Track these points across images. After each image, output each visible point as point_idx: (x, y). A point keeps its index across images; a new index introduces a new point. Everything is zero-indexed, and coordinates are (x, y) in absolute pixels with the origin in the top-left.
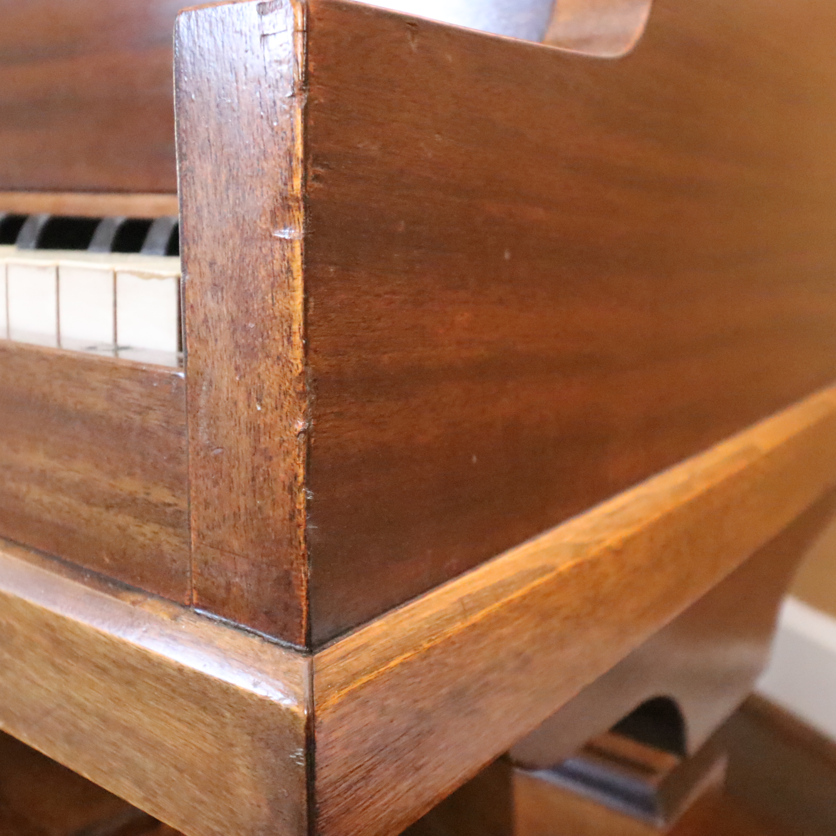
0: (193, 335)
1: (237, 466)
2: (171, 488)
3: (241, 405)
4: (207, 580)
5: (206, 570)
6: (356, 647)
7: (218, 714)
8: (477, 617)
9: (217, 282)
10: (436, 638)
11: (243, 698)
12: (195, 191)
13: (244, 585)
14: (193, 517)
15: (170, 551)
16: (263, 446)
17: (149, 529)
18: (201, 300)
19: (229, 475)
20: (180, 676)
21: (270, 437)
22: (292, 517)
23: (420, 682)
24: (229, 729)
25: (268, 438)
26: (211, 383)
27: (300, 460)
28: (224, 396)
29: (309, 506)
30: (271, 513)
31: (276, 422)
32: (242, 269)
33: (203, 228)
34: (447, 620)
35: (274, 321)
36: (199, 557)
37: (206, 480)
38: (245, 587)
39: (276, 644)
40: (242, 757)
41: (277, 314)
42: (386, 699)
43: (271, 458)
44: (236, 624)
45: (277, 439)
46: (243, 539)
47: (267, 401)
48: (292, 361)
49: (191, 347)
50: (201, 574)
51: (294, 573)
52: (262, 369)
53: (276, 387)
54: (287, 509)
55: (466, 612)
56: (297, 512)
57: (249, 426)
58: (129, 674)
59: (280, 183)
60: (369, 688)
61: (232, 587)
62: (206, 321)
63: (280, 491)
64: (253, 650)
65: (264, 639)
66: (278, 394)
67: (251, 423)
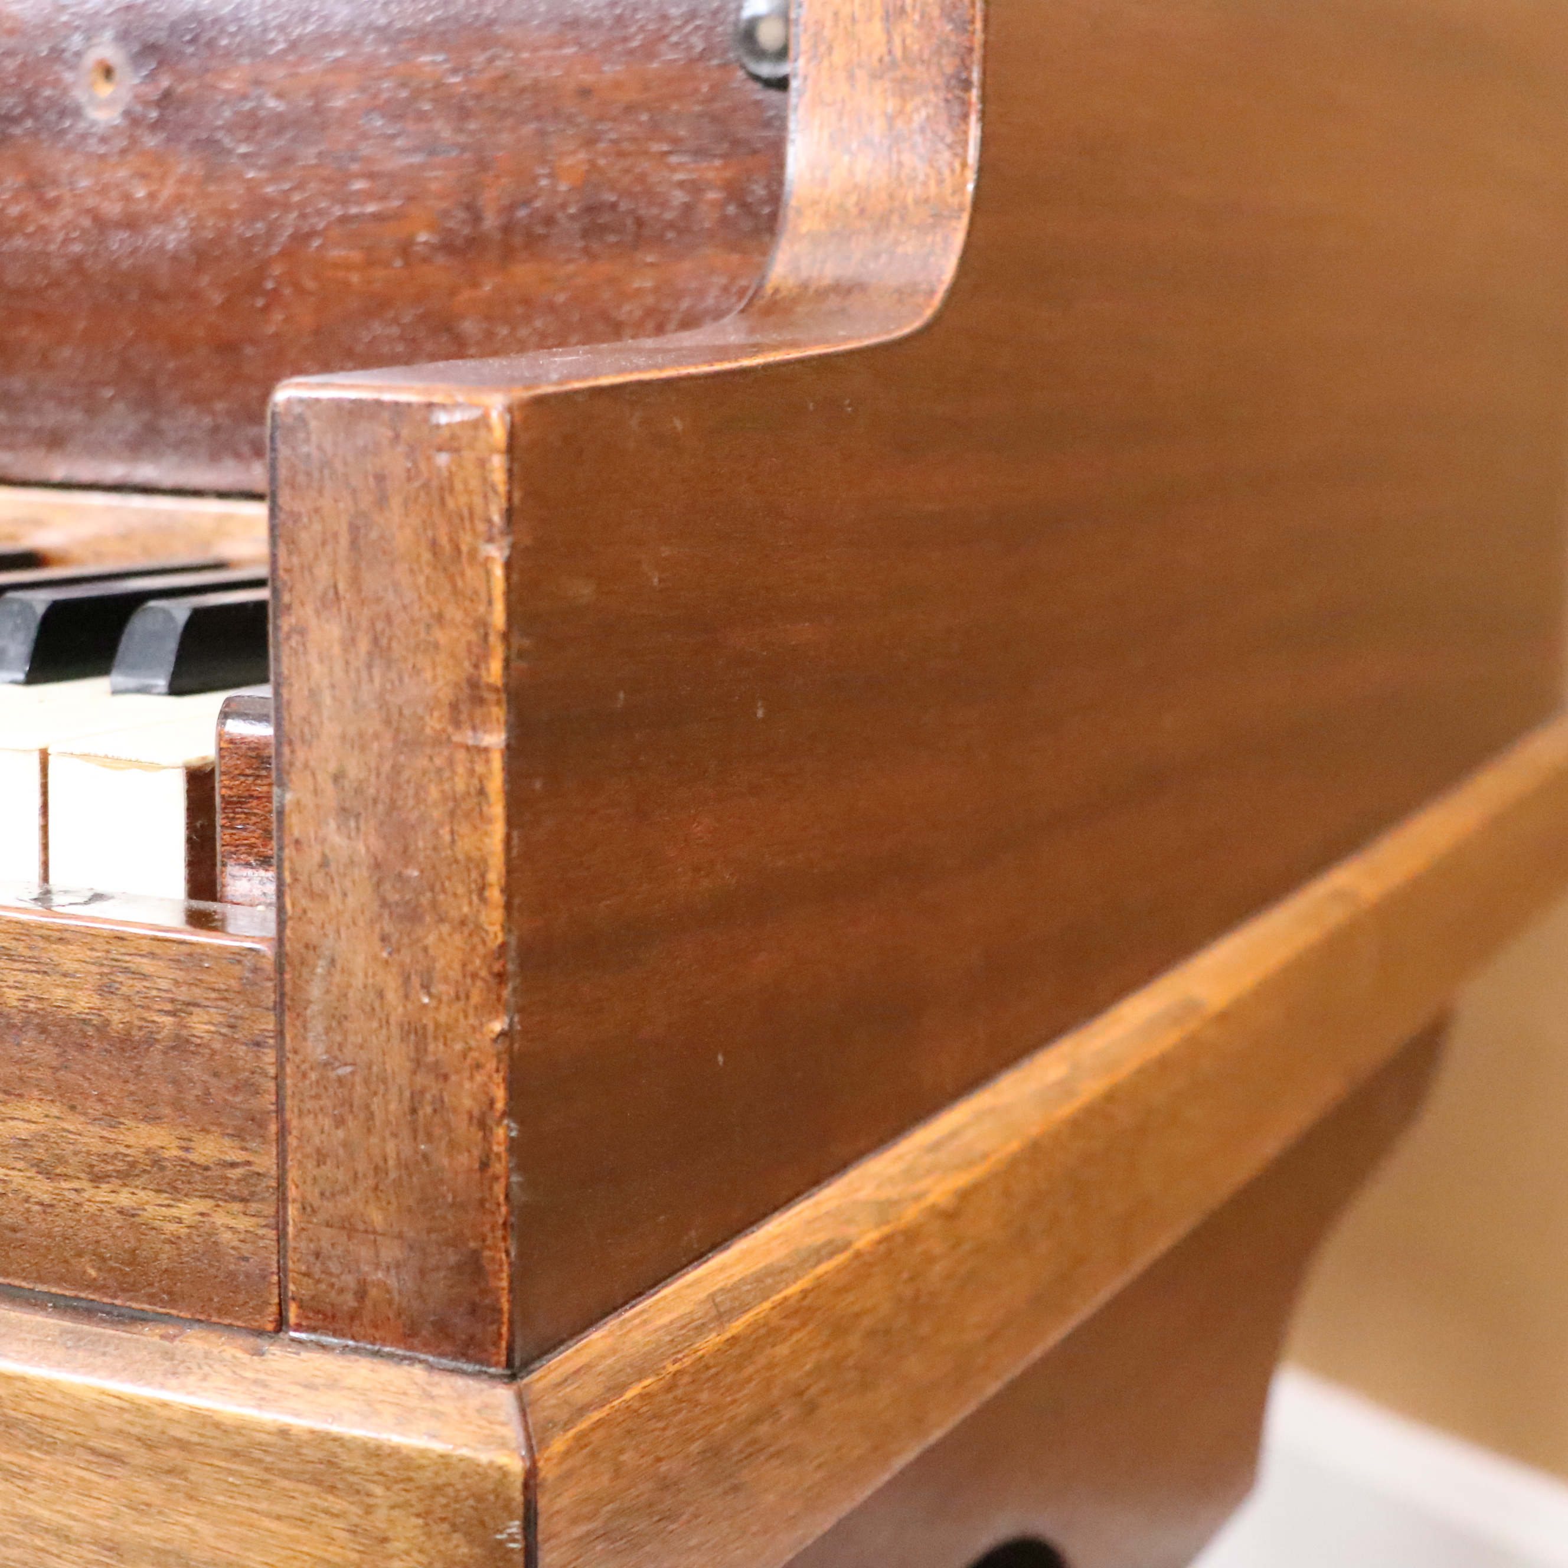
0: (299, 887)
1: (381, 1091)
2: (239, 1135)
3: (391, 996)
4: (319, 1281)
5: (318, 1264)
6: (574, 1369)
7: (358, 1492)
8: (737, 1326)
9: (347, 805)
10: (684, 1357)
11: (408, 1457)
12: (308, 665)
13: (392, 1282)
14: (293, 1180)
15: (236, 1243)
16: (430, 1059)
17: (188, 1209)
18: (316, 832)
19: (367, 1107)
20: (281, 1442)
21: (445, 1044)
22: (484, 1165)
23: (664, 1429)
24: (382, 1513)
25: (441, 1046)
26: (333, 962)
27: (498, 1078)
28: (358, 981)
29: (513, 1146)
30: (446, 1162)
31: (457, 1020)
32: (396, 786)
33: (322, 723)
34: (696, 1328)
35: (454, 866)
36: (303, 1245)
37: (320, 1117)
38: (396, 1285)
39: (453, 1371)
40: (404, 1557)
41: (461, 857)
42: (622, 1451)
43: (446, 1077)
44: (377, 1348)
45: (458, 1046)
46: (393, 1208)
47: (439, 988)
48: (486, 927)
49: (293, 905)
50: (307, 1275)
51: (487, 1253)
52: (431, 939)
53: (457, 966)
54: (476, 1152)
55: (721, 1318)
56: (493, 1156)
57: (406, 1027)
58: (174, 1456)
59: (467, 664)
60: (600, 1433)
61: (369, 1288)
62: (324, 863)
63: (464, 1125)
64: (416, 1383)
65: (431, 1367)
66: (460, 978)
67: (409, 1023)
